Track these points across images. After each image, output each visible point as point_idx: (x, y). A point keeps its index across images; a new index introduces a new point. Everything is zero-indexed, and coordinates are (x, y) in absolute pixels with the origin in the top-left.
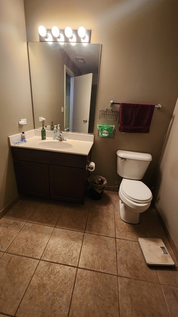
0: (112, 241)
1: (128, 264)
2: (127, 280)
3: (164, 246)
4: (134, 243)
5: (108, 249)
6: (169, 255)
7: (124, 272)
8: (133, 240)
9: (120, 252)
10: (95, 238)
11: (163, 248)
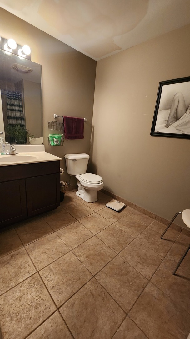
0: (96, 214)
1: (111, 217)
2: (117, 222)
3: (117, 201)
4: (105, 208)
5: (97, 218)
6: (121, 203)
7: (114, 221)
8: (103, 208)
9: (104, 216)
10: (87, 219)
11: (117, 202)
